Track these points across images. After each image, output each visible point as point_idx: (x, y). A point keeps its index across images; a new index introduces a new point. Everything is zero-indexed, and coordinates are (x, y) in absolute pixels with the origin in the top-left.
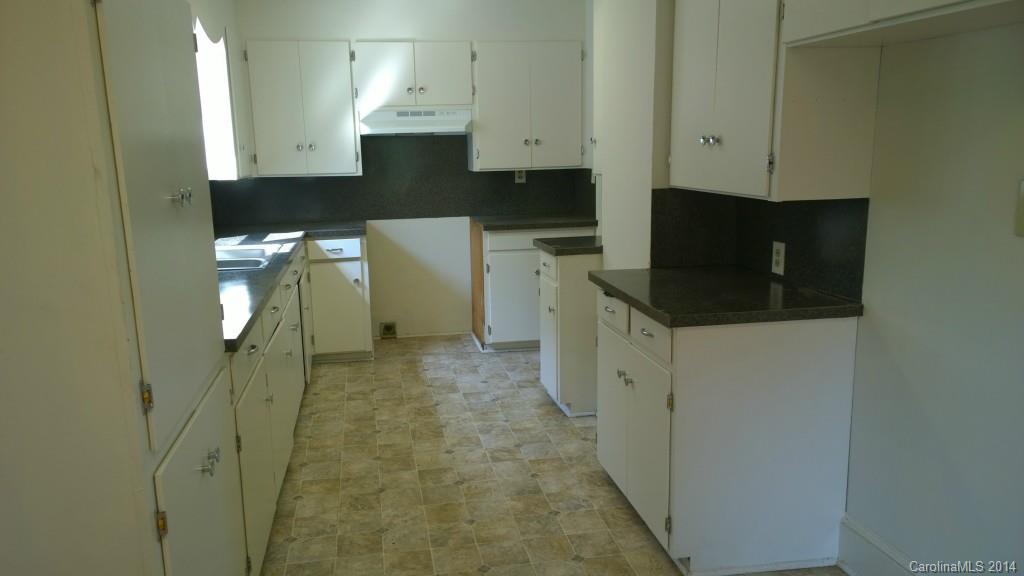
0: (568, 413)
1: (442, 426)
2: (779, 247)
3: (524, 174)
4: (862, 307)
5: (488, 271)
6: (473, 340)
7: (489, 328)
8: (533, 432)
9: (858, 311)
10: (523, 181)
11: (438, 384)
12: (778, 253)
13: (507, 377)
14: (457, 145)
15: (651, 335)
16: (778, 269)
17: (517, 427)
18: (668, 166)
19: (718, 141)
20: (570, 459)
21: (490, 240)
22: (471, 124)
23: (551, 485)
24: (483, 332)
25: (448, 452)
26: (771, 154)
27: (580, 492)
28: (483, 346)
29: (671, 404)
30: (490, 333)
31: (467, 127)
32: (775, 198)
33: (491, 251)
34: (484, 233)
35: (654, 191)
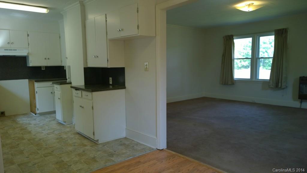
0: (65, 124)
1: (30, 131)
2: (111, 78)
3: (44, 68)
4: (125, 87)
5: (37, 93)
6: (32, 114)
7: (38, 109)
8: (57, 129)
9: (125, 88)
10: (44, 69)
11: (25, 124)
12: (111, 80)
13: (45, 120)
14: (24, 59)
15: (87, 95)
16: (111, 83)
17: (52, 128)
18: (87, 62)
19: (97, 57)
20: (68, 132)
21: (37, 85)
22: (28, 53)
23: (65, 136)
24: (36, 110)
25: (34, 135)
26: (108, 59)
27: (73, 136)
28: (36, 114)
29: (93, 108)
30: (38, 110)
31: (27, 54)
32: (109, 67)
33: (37, 88)
34: (35, 83)
35: (84, 68)
